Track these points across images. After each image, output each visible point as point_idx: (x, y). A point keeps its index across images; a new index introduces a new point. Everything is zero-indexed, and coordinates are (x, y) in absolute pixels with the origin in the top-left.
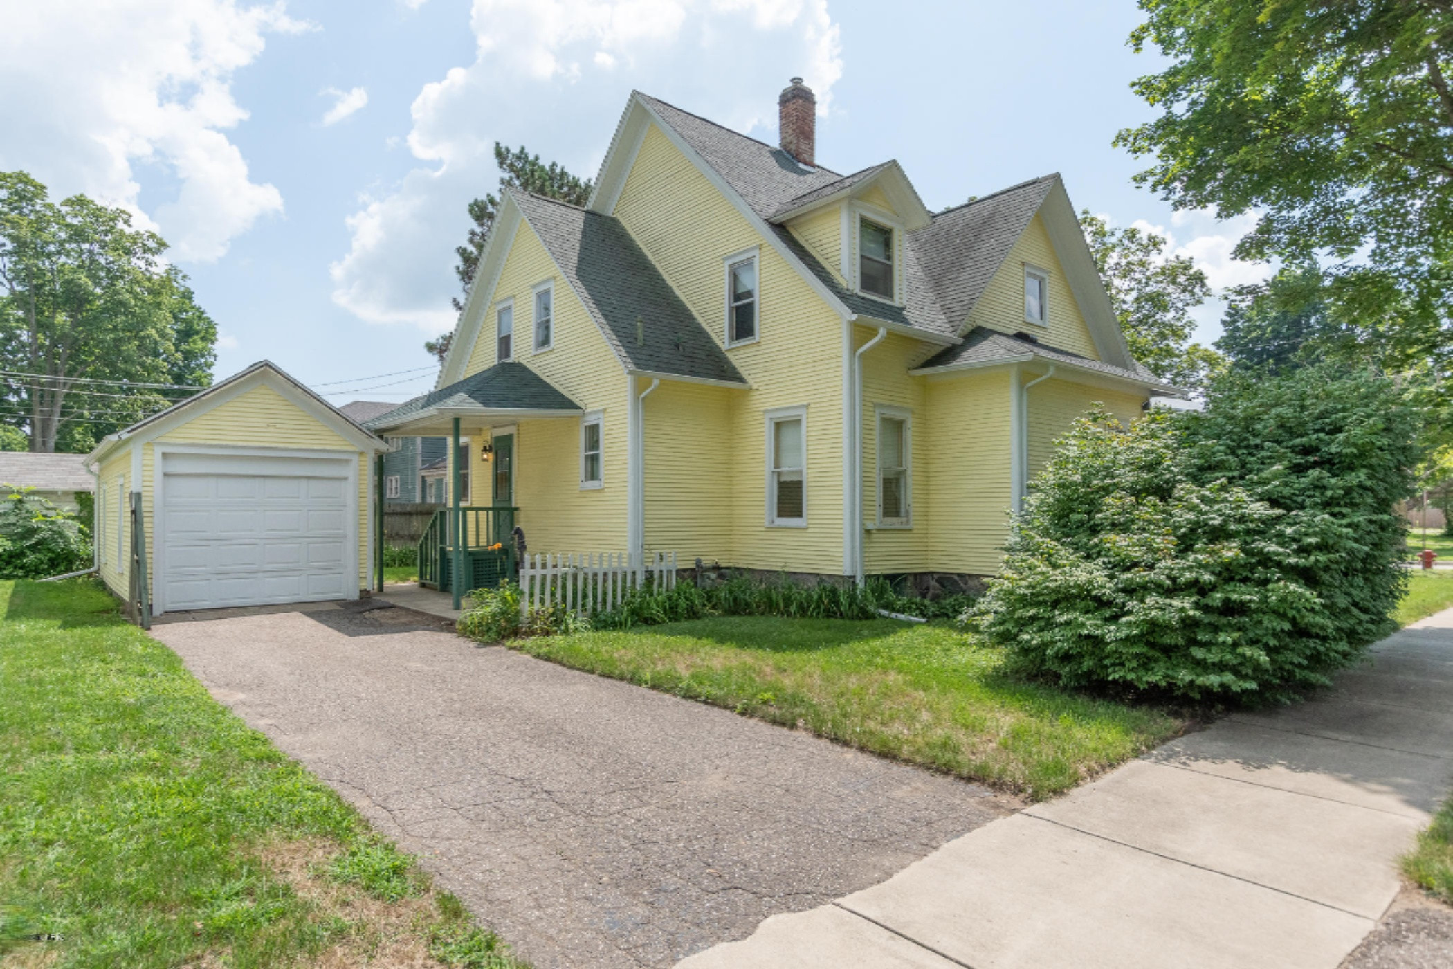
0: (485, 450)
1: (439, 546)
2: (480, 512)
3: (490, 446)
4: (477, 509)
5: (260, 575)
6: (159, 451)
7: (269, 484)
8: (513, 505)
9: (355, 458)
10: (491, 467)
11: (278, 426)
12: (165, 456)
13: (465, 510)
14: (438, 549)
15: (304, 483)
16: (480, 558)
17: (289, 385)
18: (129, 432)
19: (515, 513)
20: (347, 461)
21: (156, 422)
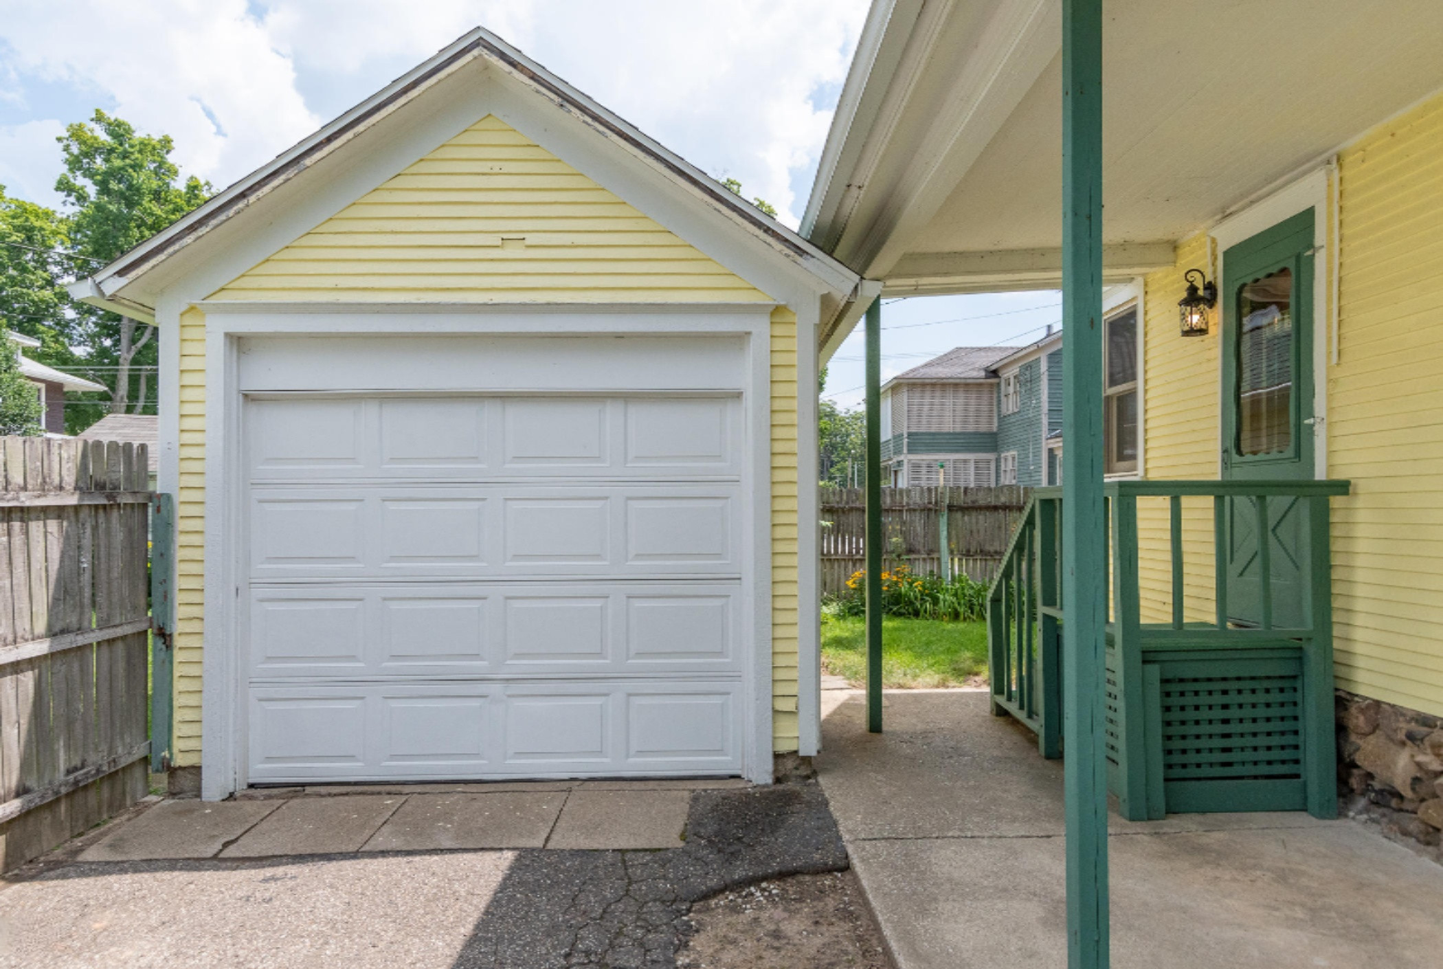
0: (1192, 299)
1: (1041, 610)
2: (1186, 501)
3: (1210, 287)
4: (1175, 490)
5: (495, 689)
6: (217, 327)
7: (516, 415)
8: (1320, 474)
9: (760, 327)
10: (1217, 352)
11: (531, 239)
12: (239, 343)
13: (1129, 492)
14: (1040, 617)
15: (612, 413)
16: (1188, 671)
17: (546, 103)
18: (121, 273)
19: (1336, 502)
20: (739, 339)
21: (189, 239)
